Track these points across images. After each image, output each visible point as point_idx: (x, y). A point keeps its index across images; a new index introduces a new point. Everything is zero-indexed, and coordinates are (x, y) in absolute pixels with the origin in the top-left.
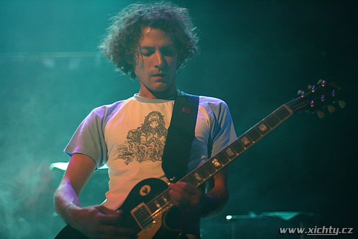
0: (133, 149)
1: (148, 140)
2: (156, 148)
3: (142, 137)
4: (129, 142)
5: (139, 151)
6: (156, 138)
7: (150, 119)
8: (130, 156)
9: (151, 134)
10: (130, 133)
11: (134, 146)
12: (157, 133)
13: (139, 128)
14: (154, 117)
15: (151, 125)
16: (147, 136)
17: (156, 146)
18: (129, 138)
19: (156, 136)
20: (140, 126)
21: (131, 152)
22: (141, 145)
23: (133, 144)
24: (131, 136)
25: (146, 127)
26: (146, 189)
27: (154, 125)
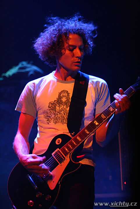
0: (52, 114)
1: (60, 109)
2: (65, 116)
3: (57, 107)
4: (49, 110)
5: (55, 116)
6: (64, 108)
7: (62, 95)
8: (49, 118)
9: (62, 106)
10: (50, 104)
11: (52, 113)
12: (65, 106)
13: (55, 101)
14: (64, 94)
15: (62, 99)
16: (59, 107)
17: (65, 114)
18: (50, 107)
19: (65, 107)
20: (56, 99)
21: (50, 116)
22: (56, 113)
23: (52, 111)
24: (51, 106)
25: (59, 101)
26: (59, 140)
27: (64, 100)
